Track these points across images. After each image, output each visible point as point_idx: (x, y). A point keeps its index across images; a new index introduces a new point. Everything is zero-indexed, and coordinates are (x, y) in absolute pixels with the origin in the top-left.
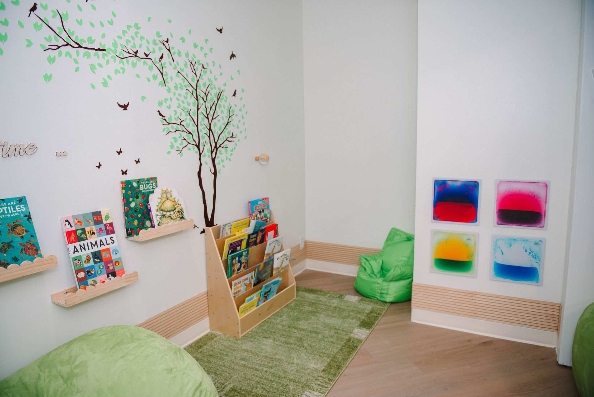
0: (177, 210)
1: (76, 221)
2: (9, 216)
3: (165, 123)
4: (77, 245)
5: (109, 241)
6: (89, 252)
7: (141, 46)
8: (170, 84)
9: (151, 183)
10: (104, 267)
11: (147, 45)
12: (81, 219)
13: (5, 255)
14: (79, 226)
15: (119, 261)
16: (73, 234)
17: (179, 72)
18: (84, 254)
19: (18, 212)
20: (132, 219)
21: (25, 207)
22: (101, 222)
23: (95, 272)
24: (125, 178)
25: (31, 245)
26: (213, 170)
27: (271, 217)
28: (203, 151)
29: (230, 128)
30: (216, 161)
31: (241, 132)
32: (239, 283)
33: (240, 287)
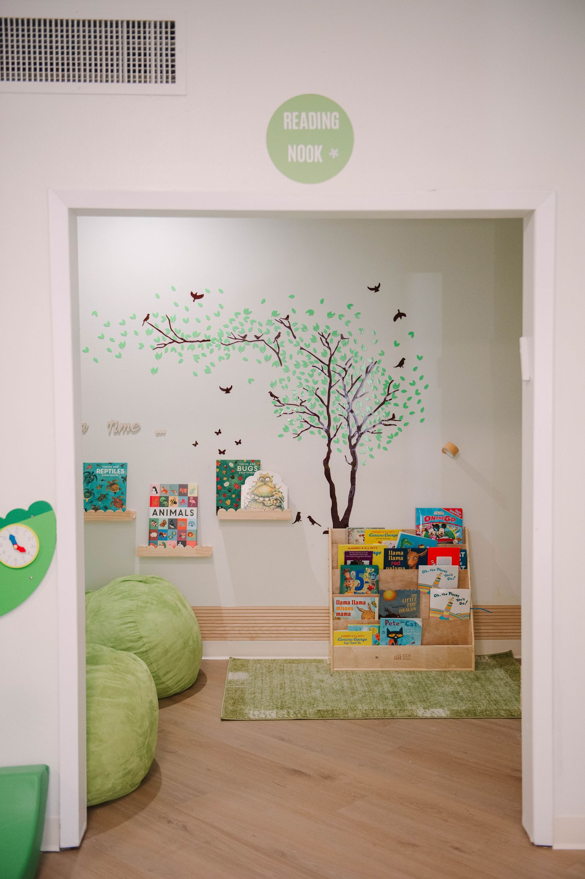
0: (275, 497)
1: (162, 489)
2: (111, 475)
3: (278, 404)
4: (158, 509)
5: (188, 513)
6: (166, 517)
7: (251, 330)
8: (289, 363)
9: (252, 466)
10: (177, 534)
11: (260, 327)
12: (168, 489)
13: (100, 503)
14: (164, 494)
15: (193, 533)
16: (156, 500)
17: (302, 348)
18: (161, 518)
19: (118, 474)
20: (224, 498)
21: (124, 471)
22: (186, 495)
23: (166, 537)
24: (222, 457)
25: (120, 500)
26: (350, 460)
27: (463, 540)
28: (335, 435)
29: (389, 409)
30: (357, 450)
31: (412, 413)
32: (345, 603)
33: (349, 609)
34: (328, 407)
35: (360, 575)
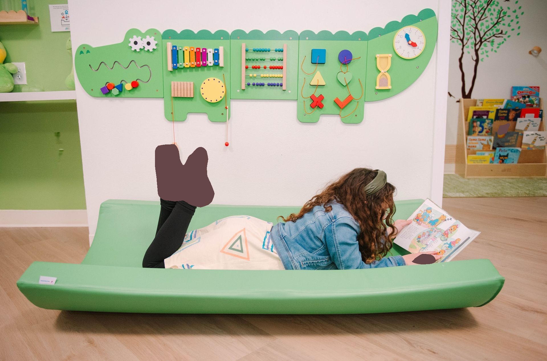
26: (475, 58)
27: (539, 104)
28: (467, 43)
29: (500, 27)
30: (480, 52)
31: (513, 30)
32: (474, 140)
33: (476, 143)
34: (463, 26)
35: (482, 124)
